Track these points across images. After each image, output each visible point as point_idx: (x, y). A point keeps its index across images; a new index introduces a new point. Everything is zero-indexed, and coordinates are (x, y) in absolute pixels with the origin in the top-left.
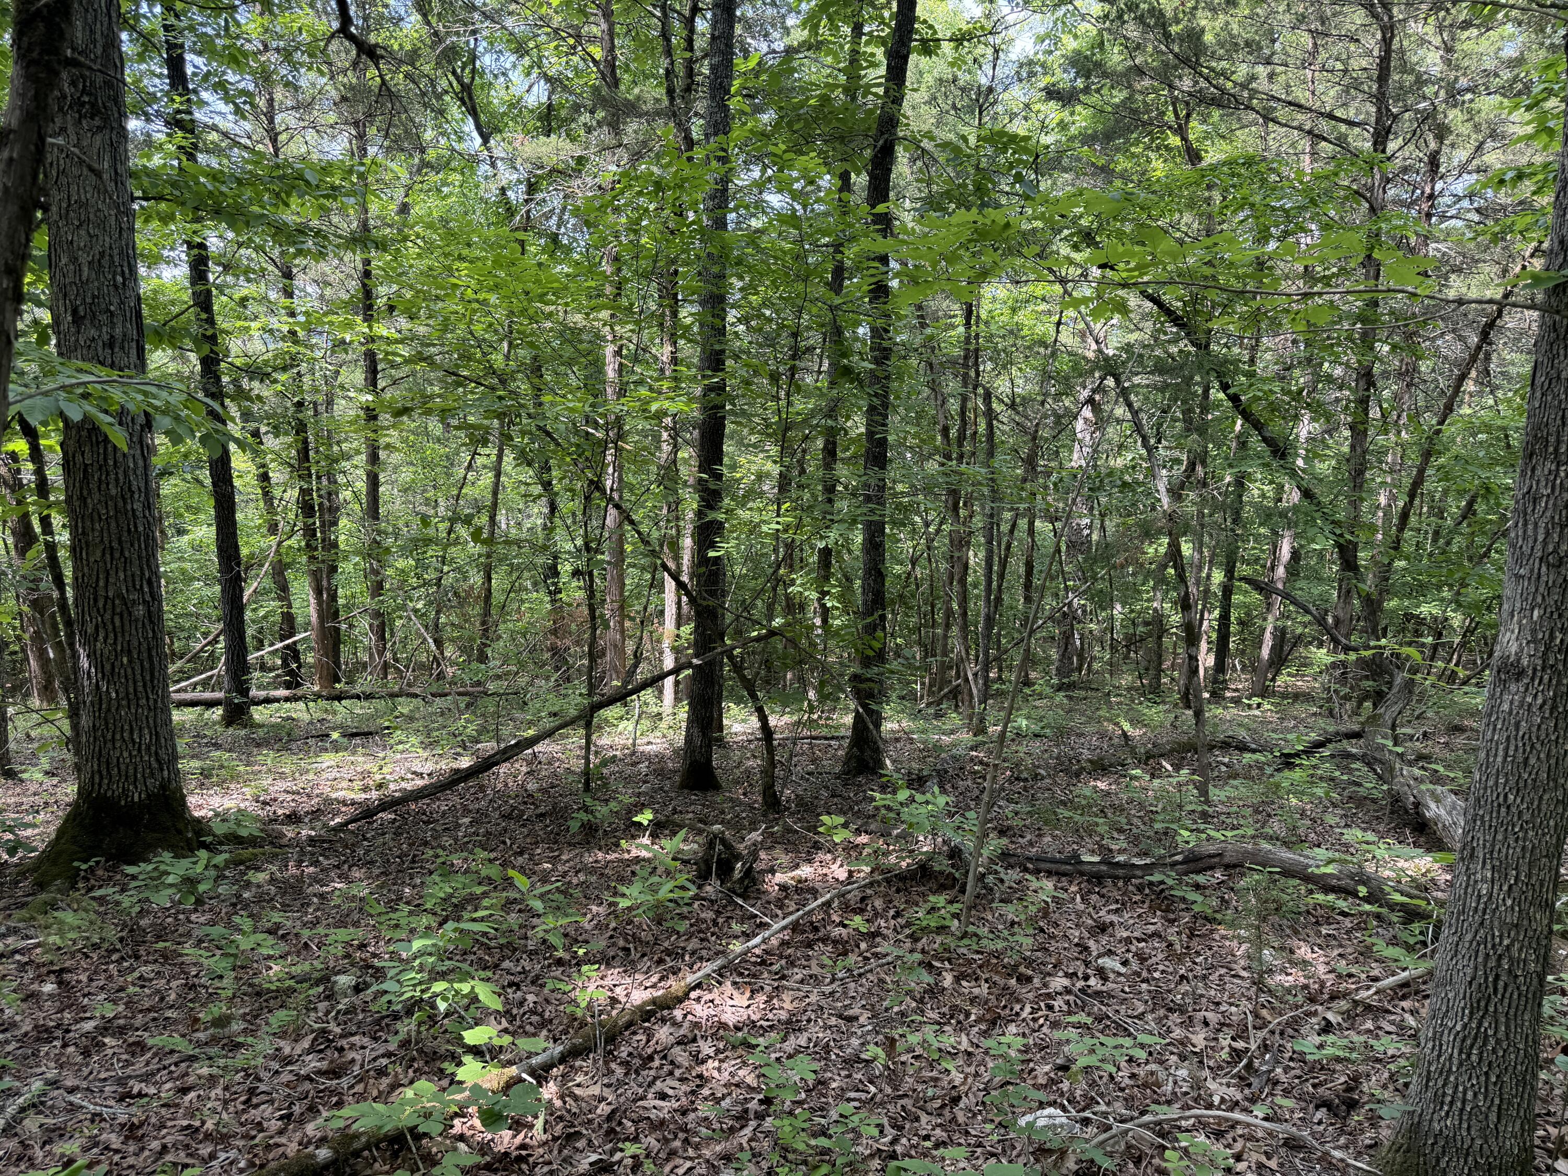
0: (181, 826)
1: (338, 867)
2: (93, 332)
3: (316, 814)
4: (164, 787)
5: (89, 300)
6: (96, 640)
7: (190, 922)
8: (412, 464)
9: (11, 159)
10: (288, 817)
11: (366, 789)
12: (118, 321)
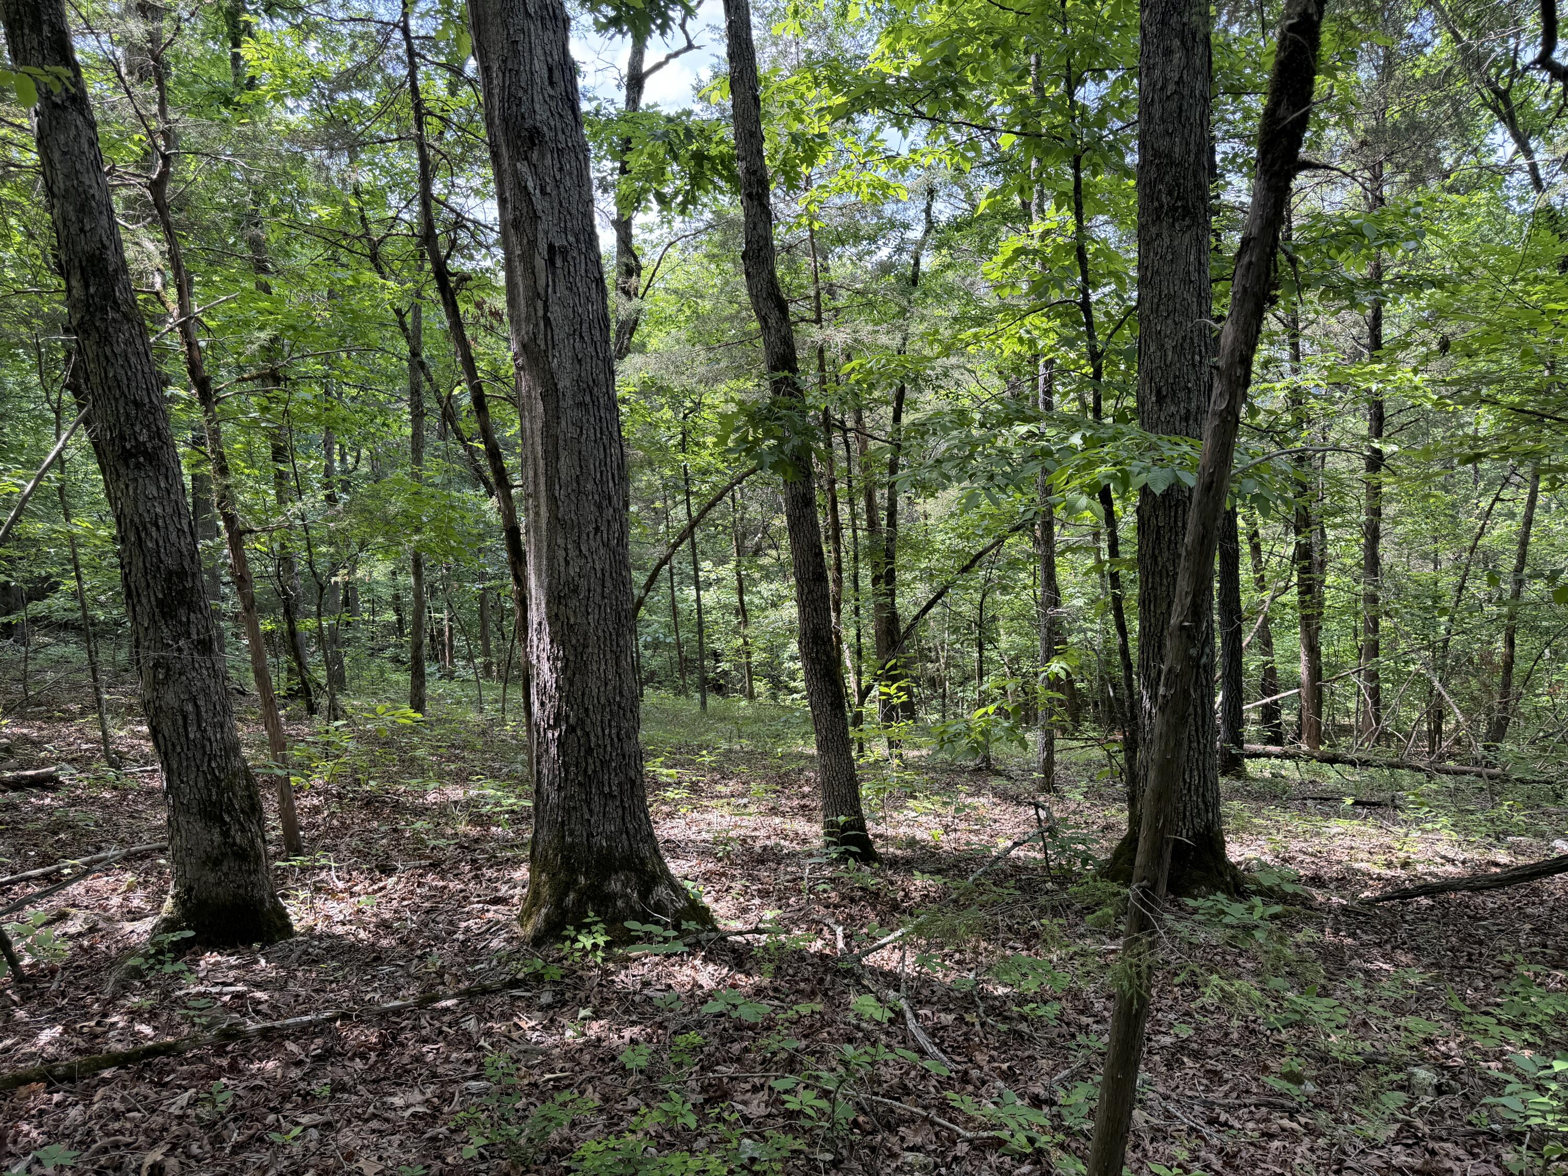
0: (1222, 868)
1: (1379, 945)
2: (1173, 409)
3: (1342, 882)
4: (1209, 827)
5: (1171, 381)
6: (1158, 684)
7: (1238, 965)
8: (1411, 514)
9: (1250, 263)
10: (1312, 879)
11: (1389, 865)
12: (1194, 396)
